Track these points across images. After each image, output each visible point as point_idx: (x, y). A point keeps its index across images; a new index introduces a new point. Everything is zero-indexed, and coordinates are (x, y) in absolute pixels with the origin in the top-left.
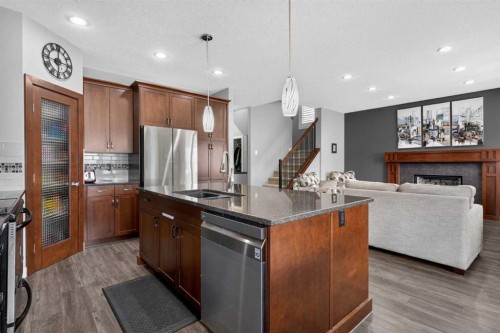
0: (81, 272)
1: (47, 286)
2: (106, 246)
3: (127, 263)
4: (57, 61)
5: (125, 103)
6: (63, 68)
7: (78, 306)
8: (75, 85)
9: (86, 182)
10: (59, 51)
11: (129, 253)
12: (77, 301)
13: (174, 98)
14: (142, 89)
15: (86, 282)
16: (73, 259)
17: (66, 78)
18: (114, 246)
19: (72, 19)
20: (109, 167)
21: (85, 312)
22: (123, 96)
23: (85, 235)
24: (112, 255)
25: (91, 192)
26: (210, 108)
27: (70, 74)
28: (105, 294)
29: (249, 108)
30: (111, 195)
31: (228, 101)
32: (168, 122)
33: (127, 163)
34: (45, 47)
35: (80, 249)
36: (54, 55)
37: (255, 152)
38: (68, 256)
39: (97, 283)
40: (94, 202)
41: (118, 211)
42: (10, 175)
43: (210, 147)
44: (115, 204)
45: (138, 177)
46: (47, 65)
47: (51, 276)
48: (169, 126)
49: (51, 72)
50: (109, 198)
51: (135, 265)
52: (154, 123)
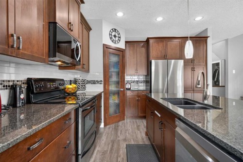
0: (121, 131)
1: (108, 134)
2: (134, 120)
3: (141, 132)
4: (115, 36)
5: (144, 50)
6: (117, 39)
7: (115, 150)
8: (122, 45)
9: (127, 89)
10: (115, 31)
11: (143, 127)
12: (115, 147)
13: (168, 43)
14: (151, 41)
15: (121, 137)
16: (120, 123)
17: (118, 43)
18: (137, 120)
19: (117, 15)
20: (137, 82)
21: (116, 155)
22: (143, 47)
23: (126, 113)
24: (135, 126)
25: (129, 93)
26: (190, 42)
27: (120, 41)
28: (127, 148)
29: (227, 40)
30: (137, 96)
31: (207, 37)
32: (165, 57)
33: (145, 80)
34: (110, 31)
35: (124, 119)
36: (113, 34)
37: (232, 72)
38: (119, 121)
39: (125, 140)
40: (129, 98)
41: (139, 104)
42: (99, 85)
43: (193, 69)
44: (138, 100)
45: (149, 88)
46: (111, 38)
47: (111, 129)
48: (166, 59)
49: (113, 41)
50: (136, 97)
51: (144, 135)
52: (157, 58)
